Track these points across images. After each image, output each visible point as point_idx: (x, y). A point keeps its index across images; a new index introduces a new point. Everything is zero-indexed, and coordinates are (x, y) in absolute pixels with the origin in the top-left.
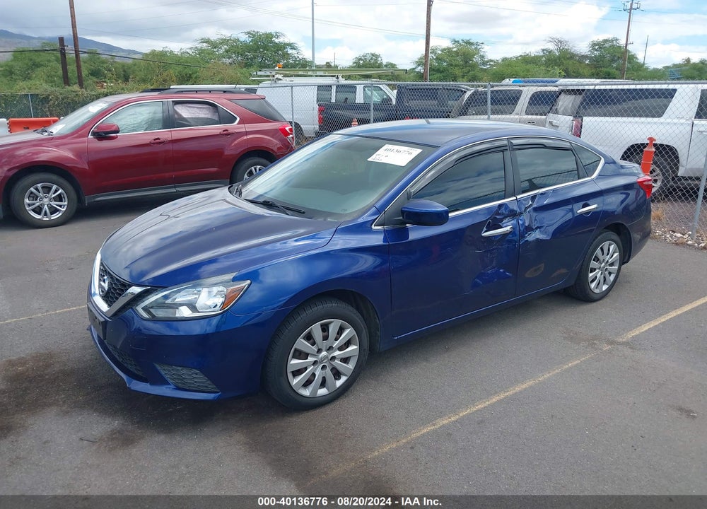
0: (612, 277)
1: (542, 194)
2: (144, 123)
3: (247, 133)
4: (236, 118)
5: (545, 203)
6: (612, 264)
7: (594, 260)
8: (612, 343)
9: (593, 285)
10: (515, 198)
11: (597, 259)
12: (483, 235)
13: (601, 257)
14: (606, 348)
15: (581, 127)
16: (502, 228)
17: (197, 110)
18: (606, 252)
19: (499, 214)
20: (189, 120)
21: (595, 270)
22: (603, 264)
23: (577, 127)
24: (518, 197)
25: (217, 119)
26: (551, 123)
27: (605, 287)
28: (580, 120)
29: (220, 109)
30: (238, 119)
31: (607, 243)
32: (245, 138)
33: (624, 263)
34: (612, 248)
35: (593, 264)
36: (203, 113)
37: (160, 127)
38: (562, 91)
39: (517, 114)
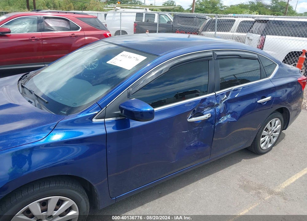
0: (275, 140)
1: (234, 90)
2: (27, 28)
3: (85, 36)
4: (79, 28)
5: (236, 96)
6: (275, 132)
7: (265, 130)
8: (271, 192)
9: (262, 145)
10: (214, 94)
11: (267, 130)
12: (189, 120)
13: (269, 128)
14: (268, 197)
15: (264, 41)
16: (203, 115)
17: (58, 23)
18: (273, 124)
19: (201, 106)
20: (53, 28)
21: (265, 136)
22: (270, 132)
23: (262, 40)
24: (217, 93)
25: (69, 28)
26: (248, 38)
27: (270, 146)
28: (264, 37)
29: (71, 23)
30: (81, 28)
31: (274, 119)
32: (84, 38)
33: (283, 130)
34: (277, 122)
35: (264, 133)
36: (62, 24)
37: (36, 31)
38: (256, 20)
39: (232, 32)
